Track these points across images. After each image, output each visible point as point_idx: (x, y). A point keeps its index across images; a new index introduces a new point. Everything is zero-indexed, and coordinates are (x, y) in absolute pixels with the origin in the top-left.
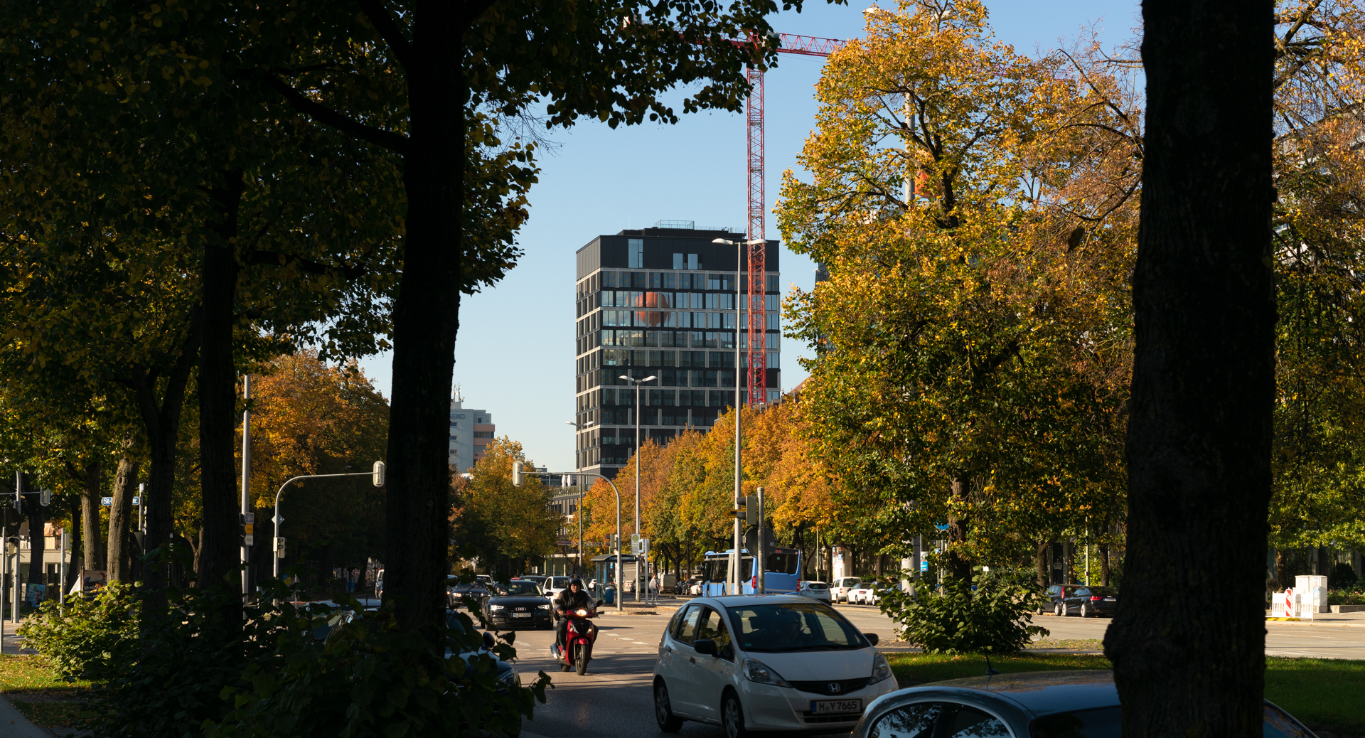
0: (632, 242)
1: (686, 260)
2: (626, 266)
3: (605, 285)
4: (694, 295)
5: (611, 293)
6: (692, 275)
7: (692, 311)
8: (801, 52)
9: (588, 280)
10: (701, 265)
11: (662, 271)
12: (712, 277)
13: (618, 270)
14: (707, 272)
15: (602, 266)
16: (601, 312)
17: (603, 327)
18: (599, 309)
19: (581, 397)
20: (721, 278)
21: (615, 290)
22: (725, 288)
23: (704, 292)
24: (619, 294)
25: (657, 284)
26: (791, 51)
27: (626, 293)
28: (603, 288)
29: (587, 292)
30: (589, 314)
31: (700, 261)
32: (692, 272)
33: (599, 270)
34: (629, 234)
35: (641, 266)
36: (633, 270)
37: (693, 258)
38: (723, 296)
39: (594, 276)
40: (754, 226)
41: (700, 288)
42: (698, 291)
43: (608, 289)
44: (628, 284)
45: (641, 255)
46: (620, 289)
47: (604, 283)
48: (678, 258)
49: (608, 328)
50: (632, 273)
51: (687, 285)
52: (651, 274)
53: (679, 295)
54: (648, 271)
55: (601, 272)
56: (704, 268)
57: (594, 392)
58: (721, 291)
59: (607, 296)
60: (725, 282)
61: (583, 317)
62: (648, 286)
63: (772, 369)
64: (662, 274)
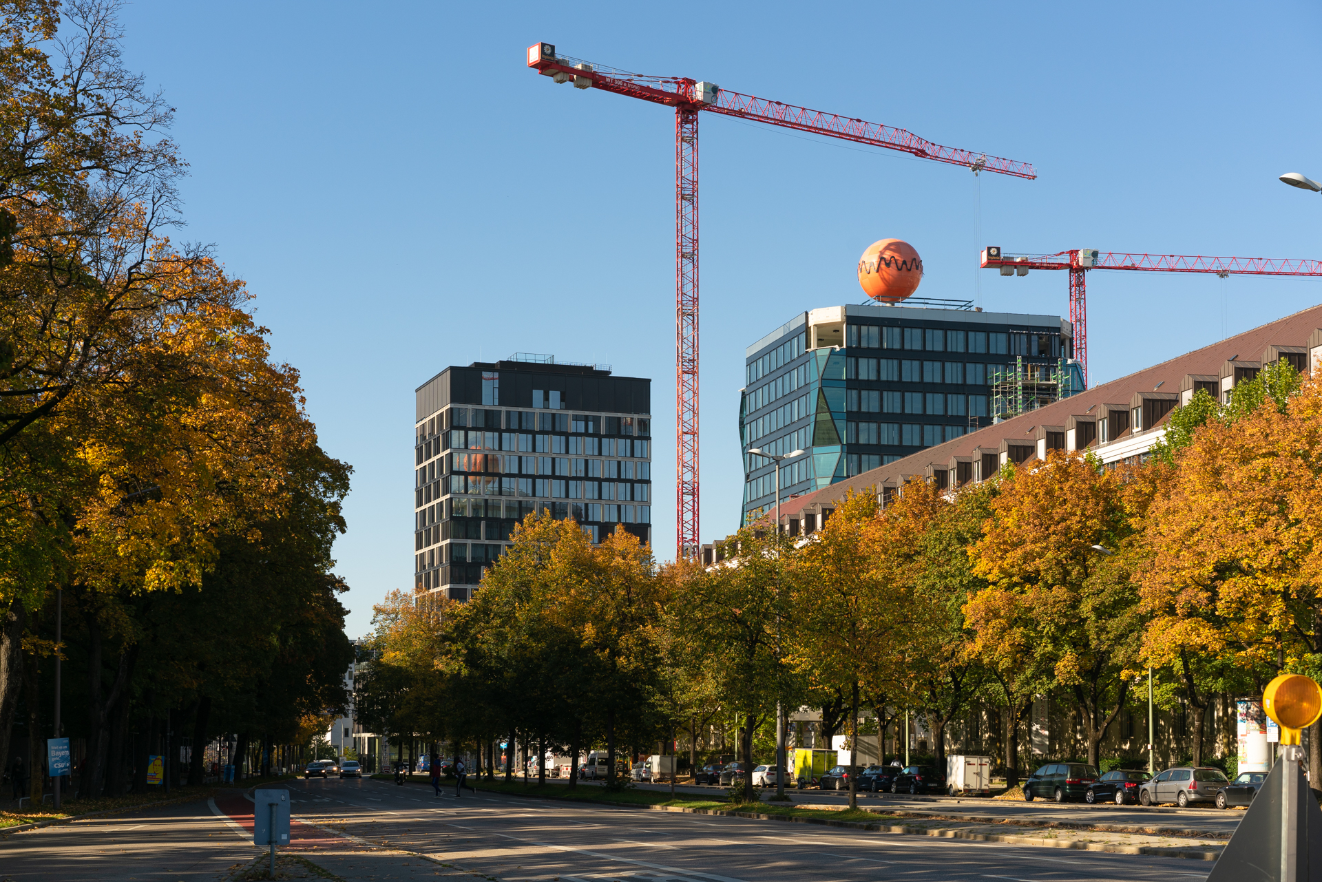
0: (485, 374)
1: (546, 398)
2: (479, 402)
3: (455, 424)
4: (556, 438)
5: (462, 433)
6: (554, 415)
7: (554, 456)
9: (433, 420)
10: (563, 404)
11: (520, 409)
12: (576, 418)
13: (470, 407)
14: (571, 412)
15: (452, 401)
16: (451, 454)
17: (453, 473)
18: (448, 451)
19: (422, 555)
20: (586, 419)
21: (466, 430)
22: (591, 431)
23: (567, 435)
24: (471, 434)
25: (514, 426)
27: (479, 433)
28: (453, 427)
29: (432, 434)
30: (434, 459)
31: (562, 400)
32: (554, 412)
33: (449, 406)
34: (479, 368)
35: (496, 402)
36: (487, 408)
37: (555, 396)
38: (589, 440)
39: (442, 414)
41: (563, 430)
42: (560, 434)
43: (459, 428)
44: (481, 424)
45: (496, 391)
46: (473, 429)
47: (454, 421)
48: (538, 395)
49: (459, 473)
50: (486, 411)
51: (548, 427)
52: (508, 413)
53: (538, 437)
54: (504, 409)
55: (451, 409)
56: (567, 408)
57: (441, 547)
58: (586, 434)
59: (457, 437)
60: (591, 424)
61: (426, 463)
62: (503, 426)
63: (642, 524)
64: (520, 413)
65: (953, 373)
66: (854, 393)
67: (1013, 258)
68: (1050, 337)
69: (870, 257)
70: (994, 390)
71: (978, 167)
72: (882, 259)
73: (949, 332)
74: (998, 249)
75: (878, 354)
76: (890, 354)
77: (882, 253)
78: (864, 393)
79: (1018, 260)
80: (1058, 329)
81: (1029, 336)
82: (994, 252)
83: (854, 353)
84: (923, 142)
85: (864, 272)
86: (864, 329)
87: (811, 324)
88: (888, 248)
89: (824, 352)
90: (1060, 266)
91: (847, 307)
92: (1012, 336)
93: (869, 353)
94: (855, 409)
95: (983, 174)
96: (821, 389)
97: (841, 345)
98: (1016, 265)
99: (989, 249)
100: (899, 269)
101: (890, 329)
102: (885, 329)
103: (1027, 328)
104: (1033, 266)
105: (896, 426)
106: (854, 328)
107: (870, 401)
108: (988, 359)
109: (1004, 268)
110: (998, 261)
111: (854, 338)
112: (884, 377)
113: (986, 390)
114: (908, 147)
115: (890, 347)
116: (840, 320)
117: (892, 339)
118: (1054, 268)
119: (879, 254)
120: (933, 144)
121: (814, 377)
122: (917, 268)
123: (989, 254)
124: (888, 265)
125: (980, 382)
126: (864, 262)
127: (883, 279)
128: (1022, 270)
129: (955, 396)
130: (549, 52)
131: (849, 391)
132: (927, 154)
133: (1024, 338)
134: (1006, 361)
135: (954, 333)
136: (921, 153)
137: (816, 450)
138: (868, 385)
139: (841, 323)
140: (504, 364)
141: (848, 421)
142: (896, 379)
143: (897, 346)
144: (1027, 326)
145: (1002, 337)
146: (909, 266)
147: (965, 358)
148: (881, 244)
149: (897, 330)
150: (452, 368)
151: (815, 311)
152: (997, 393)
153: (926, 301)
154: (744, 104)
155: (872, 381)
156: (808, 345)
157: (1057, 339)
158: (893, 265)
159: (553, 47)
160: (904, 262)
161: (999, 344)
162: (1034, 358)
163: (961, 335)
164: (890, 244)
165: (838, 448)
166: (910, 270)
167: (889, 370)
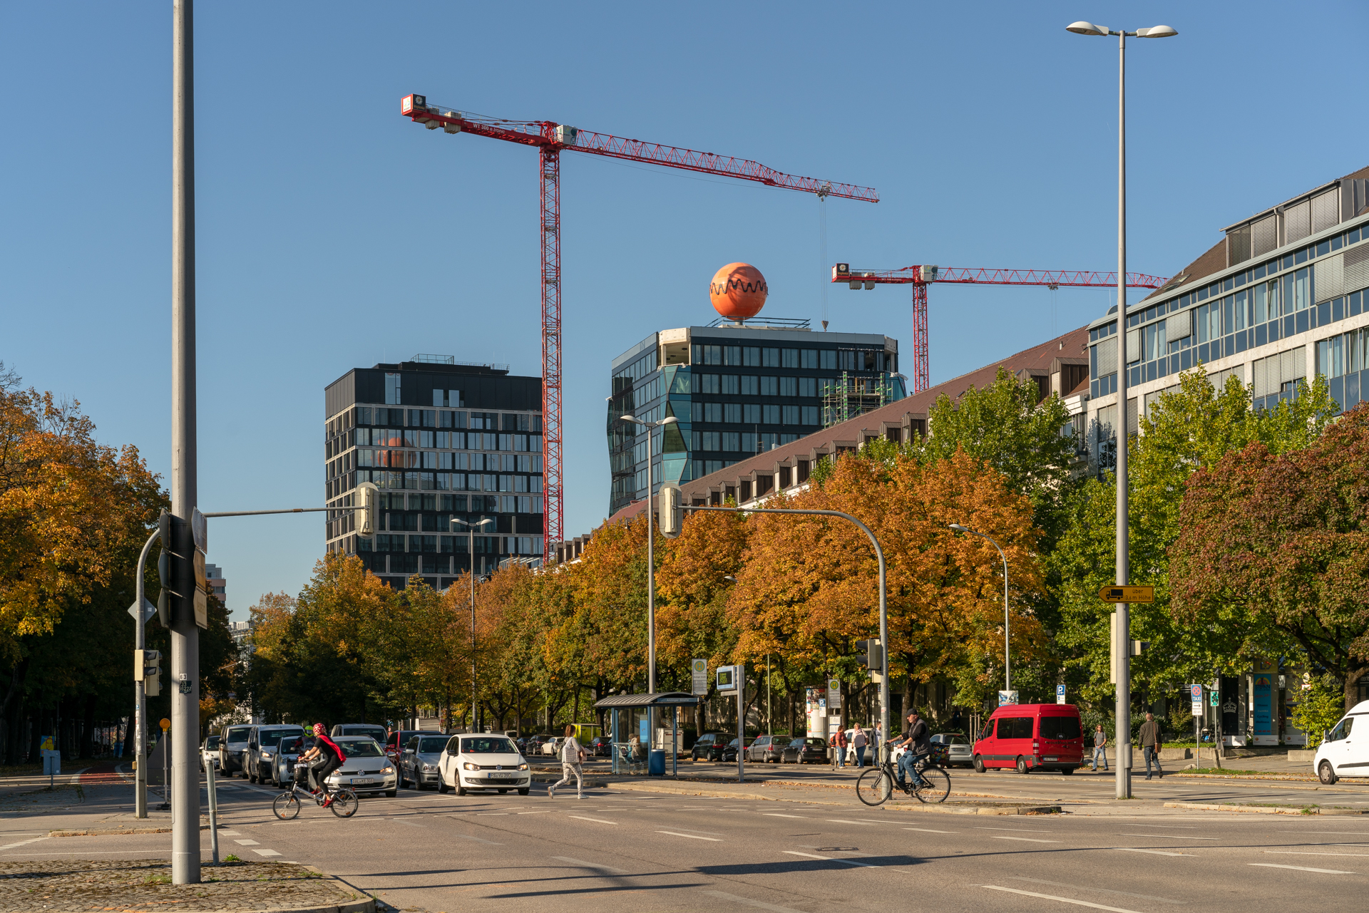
0: (388, 377)
1: (446, 397)
2: (383, 402)
3: (360, 423)
4: (455, 434)
5: (367, 430)
6: (453, 413)
7: (454, 451)
8: (599, 152)
9: (340, 417)
10: (463, 402)
11: (422, 408)
12: (475, 416)
13: (374, 406)
14: (469, 410)
15: (357, 401)
16: (356, 451)
17: (358, 468)
18: (354, 448)
19: (333, 544)
20: (484, 416)
21: (371, 428)
22: (488, 427)
23: (466, 431)
24: (376, 432)
25: (416, 423)
26: (588, 150)
27: (383, 431)
28: (358, 425)
29: (339, 430)
30: (342, 454)
31: (461, 398)
32: (453, 410)
33: (354, 406)
34: (384, 369)
35: (399, 402)
36: (390, 407)
37: (454, 395)
38: (487, 436)
39: (348, 413)
40: (549, 343)
41: (462, 427)
42: (460, 430)
43: (363, 426)
44: (385, 422)
45: (399, 390)
46: (377, 427)
47: (359, 420)
48: (438, 394)
49: (364, 468)
50: (389, 410)
51: (448, 424)
52: (410, 412)
53: (439, 434)
54: (406, 408)
55: (356, 408)
56: (466, 406)
57: (349, 538)
58: (484, 430)
59: (362, 435)
60: (488, 421)
61: (335, 458)
62: (406, 424)
63: (538, 514)
64: (421, 412)
65: (788, 387)
66: (699, 405)
67: (860, 273)
68: (875, 354)
69: (720, 280)
70: (825, 401)
71: (823, 193)
72: (730, 281)
73: (784, 350)
74: (847, 266)
75: (721, 370)
76: (730, 370)
77: (731, 276)
78: (708, 406)
79: (866, 275)
80: (882, 346)
81: (856, 353)
82: (843, 268)
83: (698, 370)
84: (772, 172)
85: (714, 293)
86: (707, 348)
87: (661, 343)
88: (737, 271)
89: (672, 369)
90: (903, 281)
91: (691, 329)
92: (841, 353)
93: (712, 370)
94: (700, 420)
95: (829, 199)
96: (668, 402)
97: (686, 362)
98: (863, 280)
99: (838, 265)
100: (745, 291)
101: (731, 348)
102: (726, 348)
103: (854, 345)
104: (879, 281)
105: (737, 435)
106: (698, 347)
107: (713, 413)
108: (818, 374)
109: (853, 283)
110: (847, 276)
111: (699, 356)
112: (725, 391)
113: (817, 402)
114: (757, 177)
115: (731, 364)
116: (685, 340)
117: (732, 357)
118: (899, 282)
119: (728, 277)
120: (781, 174)
121: (664, 391)
122: (761, 289)
123: (838, 270)
124: (735, 287)
125: (812, 394)
126: (714, 284)
127: (732, 299)
128: (869, 284)
129: (789, 407)
130: (421, 102)
131: (694, 404)
132: (775, 183)
133: (852, 355)
134: (835, 375)
135: (789, 350)
136: (769, 182)
137: (666, 456)
138: (712, 398)
139: (686, 343)
140: (406, 366)
141: (693, 430)
142: (736, 392)
143: (737, 363)
144: (855, 344)
145: (832, 354)
146: (754, 288)
147: (798, 373)
148: (730, 268)
149: (737, 349)
150: (357, 370)
151: (664, 332)
152: (827, 405)
153: (768, 320)
154: (603, 142)
155: (715, 395)
156: (658, 363)
157: (881, 355)
158: (739, 286)
159: (424, 98)
160: (749, 285)
161: (829, 360)
162: (861, 372)
163: (795, 352)
164: (739, 268)
165: (684, 454)
166: (754, 292)
167: (729, 385)
